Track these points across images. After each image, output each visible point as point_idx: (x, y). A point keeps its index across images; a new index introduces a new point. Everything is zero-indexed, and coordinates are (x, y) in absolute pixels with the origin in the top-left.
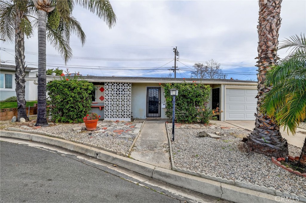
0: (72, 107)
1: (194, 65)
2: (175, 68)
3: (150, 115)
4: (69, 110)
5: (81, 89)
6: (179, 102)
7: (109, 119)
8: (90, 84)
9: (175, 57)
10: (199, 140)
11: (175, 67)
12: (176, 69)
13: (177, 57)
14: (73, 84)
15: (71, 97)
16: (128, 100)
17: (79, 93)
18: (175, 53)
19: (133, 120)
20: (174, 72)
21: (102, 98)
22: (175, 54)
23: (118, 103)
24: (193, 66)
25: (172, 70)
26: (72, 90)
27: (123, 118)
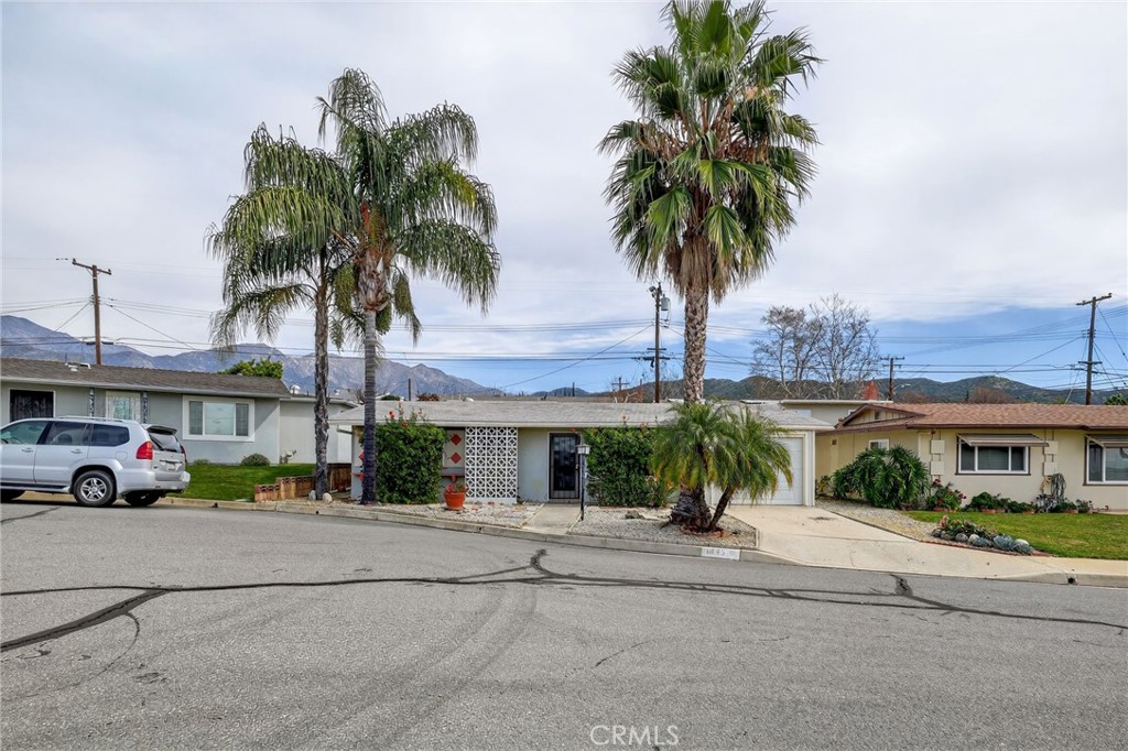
0: (410, 475)
1: (767, 315)
2: (657, 353)
3: (556, 493)
4: (405, 481)
5: (426, 440)
6: (611, 465)
7: (475, 499)
8: (439, 430)
9: (657, 315)
10: (629, 521)
11: (657, 350)
12: (661, 355)
13: (663, 315)
14: (412, 433)
15: (410, 455)
16: (512, 462)
17: (423, 449)
18: (658, 301)
19: (520, 503)
20: (652, 366)
21: (456, 458)
22: (658, 306)
23: (491, 467)
24: (764, 319)
25: (646, 359)
26: (411, 442)
27: (501, 498)
